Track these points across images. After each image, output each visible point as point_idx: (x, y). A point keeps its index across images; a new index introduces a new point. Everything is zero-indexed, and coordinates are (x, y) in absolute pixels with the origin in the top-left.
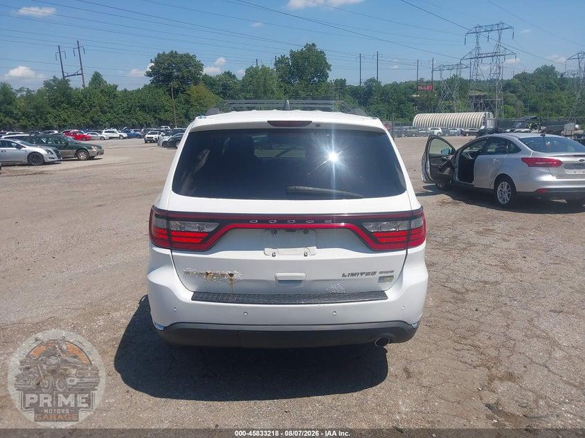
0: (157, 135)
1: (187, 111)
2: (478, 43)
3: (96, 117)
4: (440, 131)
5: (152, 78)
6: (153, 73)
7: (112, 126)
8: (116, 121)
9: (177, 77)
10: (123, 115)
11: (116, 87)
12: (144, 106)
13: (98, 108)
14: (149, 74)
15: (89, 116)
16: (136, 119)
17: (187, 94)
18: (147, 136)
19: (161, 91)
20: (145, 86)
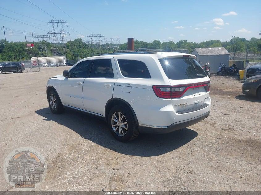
2: (53, 27)
4: (47, 64)
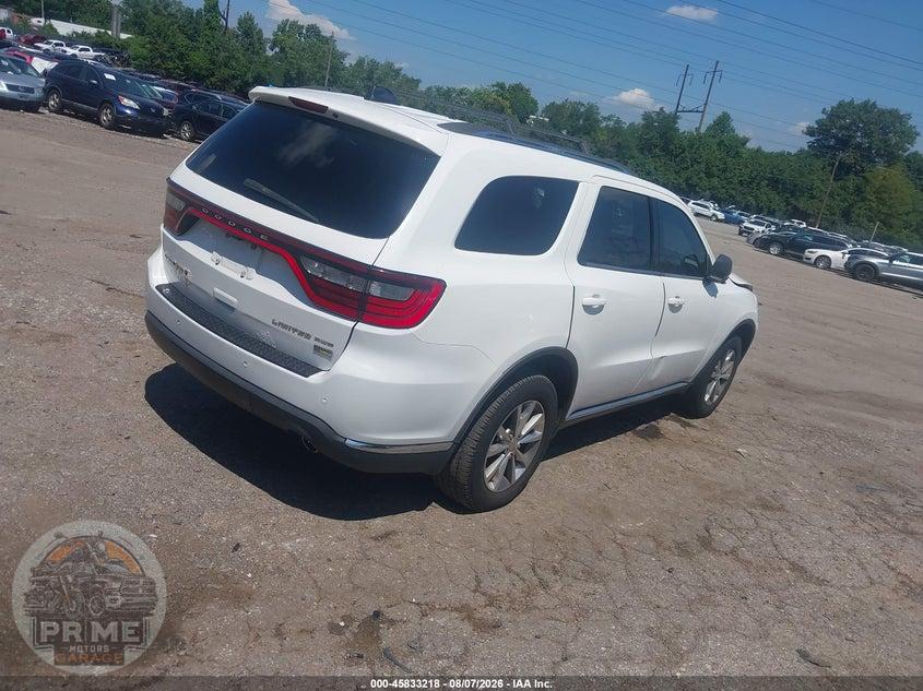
0: (764, 228)
1: (851, 206)
3: (695, 178)
5: (812, 139)
6: (820, 132)
7: (713, 199)
8: (722, 194)
9: (858, 147)
10: (738, 186)
11: (746, 140)
12: (777, 181)
13: (703, 166)
14: (810, 132)
15: (684, 175)
16: (756, 197)
17: (864, 177)
18: (746, 224)
19: (818, 163)
20: (801, 151)
